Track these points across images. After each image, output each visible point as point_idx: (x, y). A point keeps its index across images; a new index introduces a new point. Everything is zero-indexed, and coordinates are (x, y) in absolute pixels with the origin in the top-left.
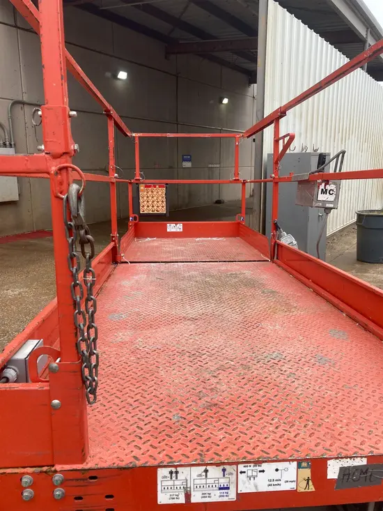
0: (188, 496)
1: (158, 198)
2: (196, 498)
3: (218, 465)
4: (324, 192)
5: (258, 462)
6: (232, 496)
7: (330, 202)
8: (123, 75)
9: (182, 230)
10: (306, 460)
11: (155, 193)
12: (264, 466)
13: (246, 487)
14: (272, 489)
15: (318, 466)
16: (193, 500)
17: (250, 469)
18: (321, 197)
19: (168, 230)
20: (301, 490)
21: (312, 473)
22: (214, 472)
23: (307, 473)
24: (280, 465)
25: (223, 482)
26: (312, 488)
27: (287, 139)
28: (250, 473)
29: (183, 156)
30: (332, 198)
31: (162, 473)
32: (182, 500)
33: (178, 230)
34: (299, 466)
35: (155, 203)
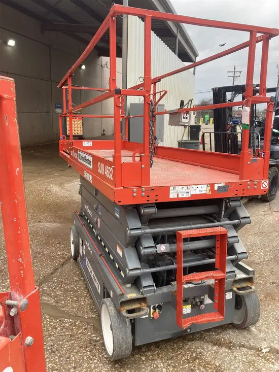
0: (178, 195)
1: (78, 125)
2: (180, 196)
3: (186, 185)
4: (184, 118)
5: (197, 185)
6: (189, 196)
7: (187, 123)
8: (12, 43)
9: (91, 145)
10: (209, 184)
11: (76, 122)
12: (198, 186)
13: (194, 192)
14: (200, 193)
15: (212, 186)
16: (179, 197)
17: (195, 187)
18: (183, 120)
19: (84, 145)
20: (208, 193)
21: (211, 188)
22: (185, 188)
23: (209, 188)
24: (202, 186)
25: (187, 191)
26: (210, 193)
27: (163, 93)
28: (194, 188)
29: (56, 104)
30: (187, 121)
31: (171, 188)
32: (176, 197)
33: (90, 145)
34: (207, 186)
35: (76, 128)
